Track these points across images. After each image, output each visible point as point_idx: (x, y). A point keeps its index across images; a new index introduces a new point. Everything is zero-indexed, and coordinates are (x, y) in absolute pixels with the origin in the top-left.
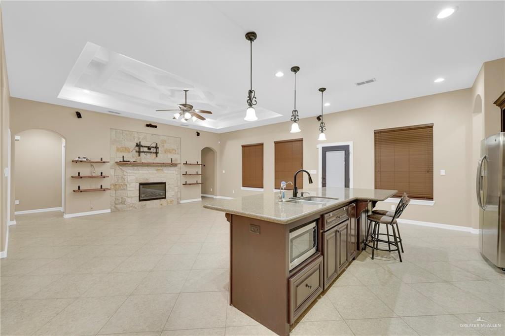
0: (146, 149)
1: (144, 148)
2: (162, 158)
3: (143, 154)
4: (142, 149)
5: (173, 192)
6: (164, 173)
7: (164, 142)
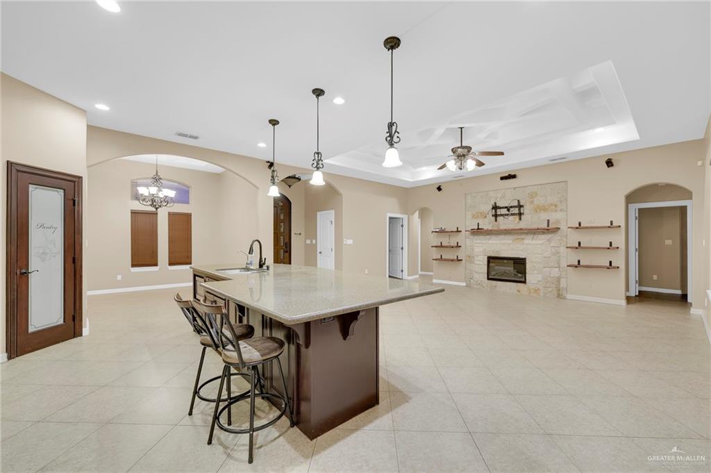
0: (504, 211)
1: (502, 210)
2: (529, 221)
3: (502, 217)
4: (499, 212)
5: (540, 276)
6: (523, 244)
7: (532, 196)
